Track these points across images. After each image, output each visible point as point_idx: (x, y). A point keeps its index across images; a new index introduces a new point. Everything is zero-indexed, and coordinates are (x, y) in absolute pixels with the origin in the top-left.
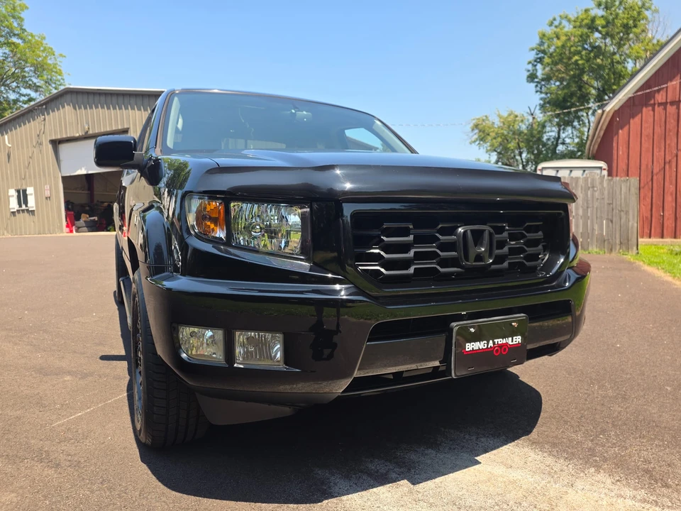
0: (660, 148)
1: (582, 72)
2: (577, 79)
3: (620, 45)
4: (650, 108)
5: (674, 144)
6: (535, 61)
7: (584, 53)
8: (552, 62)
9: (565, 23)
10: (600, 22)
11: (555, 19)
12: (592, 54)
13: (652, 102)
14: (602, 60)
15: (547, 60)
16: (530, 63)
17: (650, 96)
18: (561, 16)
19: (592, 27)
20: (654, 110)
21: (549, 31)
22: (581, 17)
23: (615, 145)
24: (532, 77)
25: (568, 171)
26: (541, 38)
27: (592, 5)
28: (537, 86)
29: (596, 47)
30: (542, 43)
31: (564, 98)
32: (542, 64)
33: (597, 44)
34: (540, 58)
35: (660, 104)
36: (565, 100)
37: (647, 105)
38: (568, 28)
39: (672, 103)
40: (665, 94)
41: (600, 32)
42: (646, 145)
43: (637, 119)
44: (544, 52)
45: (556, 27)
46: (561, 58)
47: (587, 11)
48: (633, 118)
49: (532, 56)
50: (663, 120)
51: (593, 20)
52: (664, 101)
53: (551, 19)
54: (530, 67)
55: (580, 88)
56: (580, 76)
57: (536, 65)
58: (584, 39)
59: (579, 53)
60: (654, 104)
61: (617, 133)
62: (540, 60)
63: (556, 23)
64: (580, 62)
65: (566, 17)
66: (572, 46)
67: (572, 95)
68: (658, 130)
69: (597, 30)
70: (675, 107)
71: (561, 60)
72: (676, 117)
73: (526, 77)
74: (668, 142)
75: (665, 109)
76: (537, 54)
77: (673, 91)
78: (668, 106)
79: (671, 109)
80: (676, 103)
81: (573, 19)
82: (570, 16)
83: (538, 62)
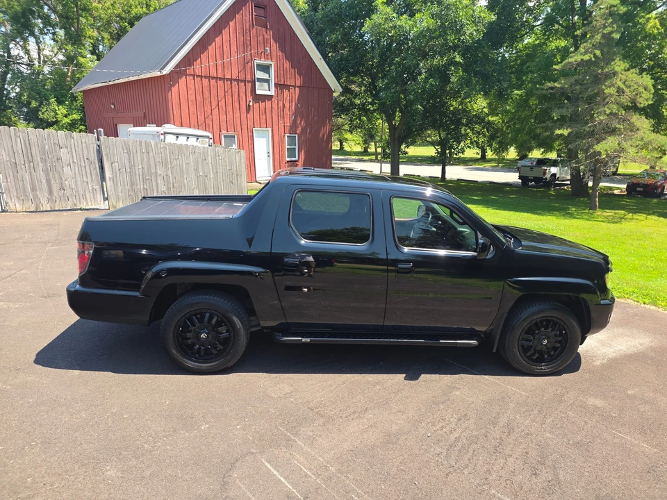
4: (191, 78)
5: (209, 111)
13: (192, 73)
20: (194, 79)
25: (185, 138)
35: (198, 76)
37: (189, 75)
39: (205, 77)
40: (200, 69)
42: (192, 109)
43: (184, 85)
50: (201, 89)
52: (200, 74)
60: (194, 75)
61: (171, 95)
70: (207, 81)
72: (208, 88)
74: (205, 109)
75: (201, 81)
77: (206, 68)
78: (203, 79)
79: (205, 81)
80: (209, 77)
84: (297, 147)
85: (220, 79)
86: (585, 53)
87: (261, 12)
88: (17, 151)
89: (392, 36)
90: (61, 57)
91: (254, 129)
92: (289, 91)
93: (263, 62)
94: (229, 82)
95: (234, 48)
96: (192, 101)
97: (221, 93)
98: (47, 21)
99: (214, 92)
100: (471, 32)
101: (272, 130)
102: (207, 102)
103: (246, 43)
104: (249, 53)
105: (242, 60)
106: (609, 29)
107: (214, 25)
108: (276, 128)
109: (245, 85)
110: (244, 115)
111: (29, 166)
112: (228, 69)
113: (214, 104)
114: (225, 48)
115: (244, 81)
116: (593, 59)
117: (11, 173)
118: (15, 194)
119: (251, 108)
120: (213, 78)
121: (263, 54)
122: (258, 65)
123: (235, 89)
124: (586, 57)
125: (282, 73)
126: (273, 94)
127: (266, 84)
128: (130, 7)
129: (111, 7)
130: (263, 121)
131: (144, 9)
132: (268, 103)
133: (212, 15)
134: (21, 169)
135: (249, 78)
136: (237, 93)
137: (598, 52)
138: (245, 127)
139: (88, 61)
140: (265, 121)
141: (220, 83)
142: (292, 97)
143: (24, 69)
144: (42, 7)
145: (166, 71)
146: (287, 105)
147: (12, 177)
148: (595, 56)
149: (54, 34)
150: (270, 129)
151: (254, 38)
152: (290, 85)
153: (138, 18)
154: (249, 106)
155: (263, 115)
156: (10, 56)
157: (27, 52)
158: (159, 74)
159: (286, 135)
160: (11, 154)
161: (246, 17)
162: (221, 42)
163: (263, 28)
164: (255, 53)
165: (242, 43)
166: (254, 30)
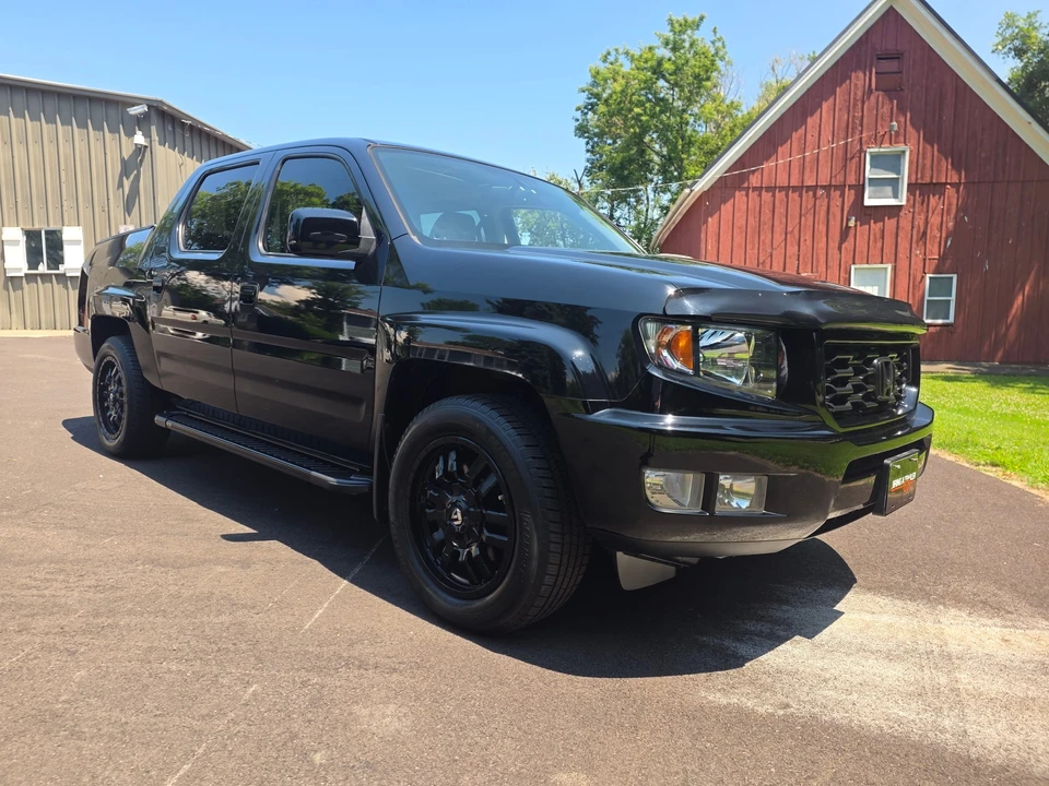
0: (754, 244)
1: (645, 130)
2: (638, 140)
3: (690, 101)
4: (744, 193)
5: (768, 241)
6: (585, 108)
7: (648, 105)
8: (609, 111)
9: (622, 59)
10: (668, 66)
11: (609, 54)
12: (658, 109)
13: (746, 185)
14: (669, 118)
15: (602, 108)
16: (578, 109)
17: (743, 178)
18: (616, 50)
19: (658, 71)
20: (747, 195)
21: (602, 67)
22: (645, 56)
23: (703, 236)
24: (582, 130)
26: (594, 77)
27: (657, 43)
28: (587, 143)
29: (662, 100)
30: (595, 84)
31: (621, 163)
32: (595, 113)
33: (662, 95)
34: (591, 104)
35: (755, 189)
36: (623, 166)
37: (740, 189)
38: (627, 67)
39: (768, 189)
40: (760, 177)
41: (668, 81)
42: (739, 239)
43: (729, 205)
44: (597, 96)
45: (612, 64)
46: (620, 108)
47: (650, 49)
48: (725, 202)
49: (582, 99)
50: (758, 209)
51: (660, 63)
52: (759, 185)
53: (605, 53)
54: (578, 115)
55: (642, 153)
56: (640, 137)
57: (586, 114)
58: (648, 86)
59: (640, 104)
60: (749, 188)
61: (706, 222)
62: (592, 107)
63: (611, 58)
64: (644, 118)
65: (627, 53)
66: (633, 94)
67: (631, 161)
68: (752, 221)
69: (664, 77)
70: (771, 194)
71: (619, 112)
72: (771, 206)
73: (573, 129)
74: (762, 239)
75: (760, 195)
76: (590, 98)
77: (770, 174)
78: (763, 192)
79: (766, 196)
80: (771, 189)
81: (636, 56)
82: (632, 52)
83: (590, 110)
84: (953, 297)
85: (795, 189)
87: (892, 66)
91: (853, 267)
92: (942, 194)
93: (885, 149)
94: (811, 193)
95: (827, 134)
96: (740, 228)
97: (794, 210)
99: (780, 210)
101: (895, 269)
102: (766, 228)
103: (853, 122)
104: (857, 137)
105: (841, 153)
108: (903, 263)
109: (842, 195)
110: (834, 244)
112: (811, 171)
113: (779, 228)
114: (809, 137)
115: (841, 188)
119: (852, 232)
120: (782, 188)
121: (887, 136)
122: (874, 157)
123: (822, 205)
125: (928, 162)
126: (904, 203)
127: (889, 190)
130: (875, 252)
132: (890, 224)
135: (851, 180)
136: (825, 208)
138: (834, 264)
140: (878, 252)
141: (794, 196)
142: (950, 204)
145: (699, 187)
146: (935, 220)
150: (889, 267)
151: (870, 110)
152: (946, 183)
154: (848, 228)
155: (875, 241)
159: (928, 276)
161: (859, 79)
162: (802, 131)
163: (892, 90)
164: (870, 138)
165: (844, 125)
166: (873, 99)
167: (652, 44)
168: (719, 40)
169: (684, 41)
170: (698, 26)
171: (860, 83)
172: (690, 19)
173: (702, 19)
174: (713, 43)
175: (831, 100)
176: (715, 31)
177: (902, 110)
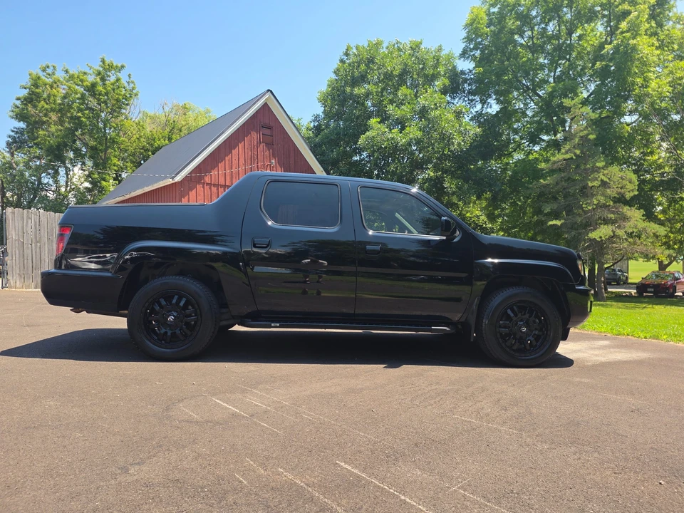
1: (78, 126)
2: (71, 132)
3: (112, 114)
4: (202, 185)
6: (26, 100)
7: (86, 112)
11: (47, 67)
12: (91, 115)
13: (203, 182)
16: (18, 99)
17: (201, 178)
18: (55, 66)
20: (204, 187)
21: (41, 74)
22: (81, 77)
24: (21, 116)
26: (34, 80)
27: (90, 71)
29: (93, 109)
30: (36, 85)
31: (58, 146)
33: (92, 106)
35: (208, 184)
37: (200, 183)
40: (210, 178)
41: (97, 98)
43: (194, 191)
44: (38, 96)
45: (50, 75)
48: (191, 190)
49: (25, 93)
50: (210, 196)
51: (93, 85)
52: (210, 182)
53: (44, 66)
54: (19, 103)
59: (80, 109)
60: (204, 184)
63: (49, 71)
65: (67, 72)
69: (94, 94)
72: (217, 195)
75: (210, 188)
77: (215, 177)
78: (212, 187)
79: (214, 189)
80: (217, 185)
81: (76, 76)
82: (71, 72)
83: (30, 102)
86: (566, 153)
87: (267, 132)
88: (27, 232)
89: (386, 147)
90: (87, 185)
95: (242, 161)
98: (77, 152)
100: (458, 143)
103: (254, 157)
104: (256, 165)
106: (585, 132)
107: (225, 142)
111: (36, 246)
114: (237, 159)
116: (574, 157)
117: (17, 252)
118: (18, 272)
121: (269, 166)
124: (568, 156)
128: (154, 140)
129: (137, 140)
131: (167, 142)
133: (223, 133)
134: (28, 248)
137: (578, 152)
139: (110, 185)
143: (51, 195)
144: (74, 141)
145: (178, 178)
147: (17, 256)
148: (575, 154)
149: (84, 163)
151: (261, 153)
153: (159, 148)
156: (40, 183)
157: (56, 182)
158: (170, 181)
160: (20, 233)
161: (255, 135)
162: (230, 156)
163: (269, 145)
164: (261, 165)
165: (250, 157)
166: (261, 146)
167: (86, 71)
168: (133, 82)
169: (109, 76)
170: (120, 70)
171: (255, 138)
172: (115, 65)
173: (123, 67)
174: (128, 83)
175: (243, 142)
176: (129, 76)
177: (274, 156)
